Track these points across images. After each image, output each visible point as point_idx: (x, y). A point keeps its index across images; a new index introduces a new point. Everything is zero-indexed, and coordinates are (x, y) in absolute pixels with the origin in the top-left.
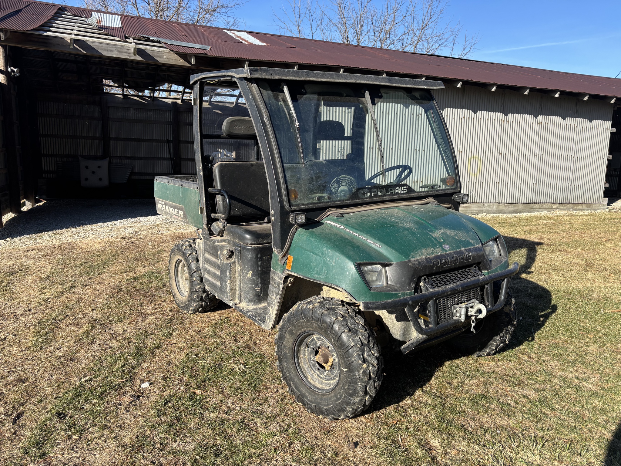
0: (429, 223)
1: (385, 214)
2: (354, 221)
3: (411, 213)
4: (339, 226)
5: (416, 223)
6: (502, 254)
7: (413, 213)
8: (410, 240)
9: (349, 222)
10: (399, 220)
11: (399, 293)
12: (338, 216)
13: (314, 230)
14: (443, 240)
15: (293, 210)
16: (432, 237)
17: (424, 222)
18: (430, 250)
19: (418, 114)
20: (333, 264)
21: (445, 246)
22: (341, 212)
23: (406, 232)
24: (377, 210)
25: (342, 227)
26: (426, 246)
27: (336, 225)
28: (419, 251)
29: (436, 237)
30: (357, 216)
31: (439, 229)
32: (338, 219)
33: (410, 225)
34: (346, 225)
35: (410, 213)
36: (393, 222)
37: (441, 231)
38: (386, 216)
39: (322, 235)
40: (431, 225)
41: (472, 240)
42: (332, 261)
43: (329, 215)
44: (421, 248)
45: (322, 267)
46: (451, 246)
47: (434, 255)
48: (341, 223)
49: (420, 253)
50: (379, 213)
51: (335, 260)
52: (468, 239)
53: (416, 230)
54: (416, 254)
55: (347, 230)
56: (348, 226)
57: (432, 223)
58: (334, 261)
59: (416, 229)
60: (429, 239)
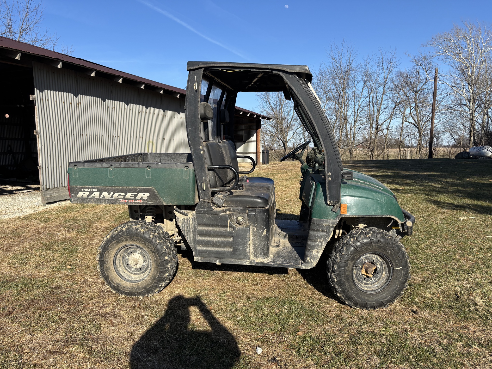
19: (112, 107)
45: (377, 206)
58: (384, 200)
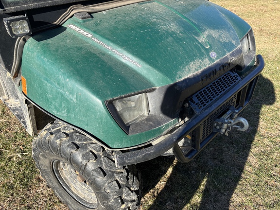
0: (193, 23)
1: (144, 11)
2: (106, 25)
3: (173, 8)
4: (85, 33)
5: (180, 23)
6: (251, 49)
7: (175, 8)
8: (176, 51)
9: (99, 27)
10: (161, 21)
11: (163, 126)
12: (85, 18)
13: (49, 41)
14: (210, 45)
15: (7, 12)
16: (199, 43)
17: (188, 21)
18: (198, 62)
20: (75, 100)
21: (212, 54)
22: (90, 11)
23: (170, 39)
24: (135, 5)
25: (90, 36)
26: (192, 58)
27: (82, 31)
28: (186, 67)
29: (202, 42)
30: (111, 15)
31: (205, 31)
32: (84, 21)
33: (173, 27)
34: (95, 32)
35: (171, 8)
36: (154, 24)
37: (206, 33)
38: (146, 14)
39: (60, 51)
40: (195, 24)
41: (234, 40)
42: (73, 96)
43: (73, 16)
44: (188, 62)
45: (61, 103)
46: (218, 53)
47: (202, 70)
48: (88, 28)
49: (187, 70)
50: (137, 9)
51: (77, 95)
52: (231, 39)
53: (181, 34)
54: (183, 71)
55: (96, 40)
56: (97, 34)
57: (196, 22)
58: (75, 96)
59: (181, 32)
60: (196, 46)
